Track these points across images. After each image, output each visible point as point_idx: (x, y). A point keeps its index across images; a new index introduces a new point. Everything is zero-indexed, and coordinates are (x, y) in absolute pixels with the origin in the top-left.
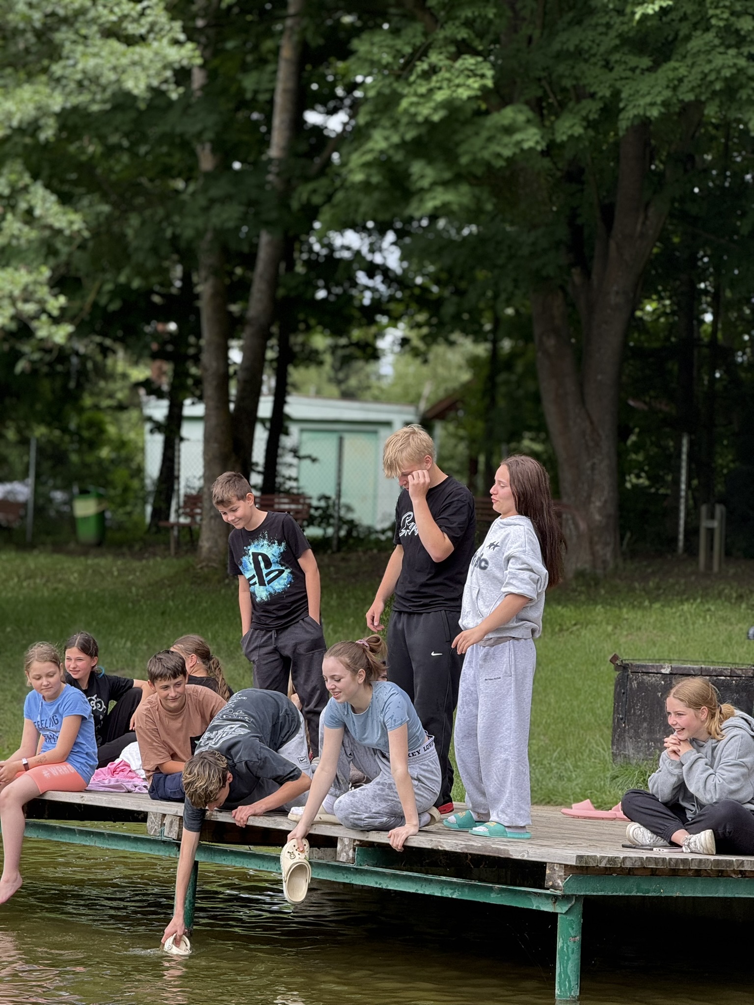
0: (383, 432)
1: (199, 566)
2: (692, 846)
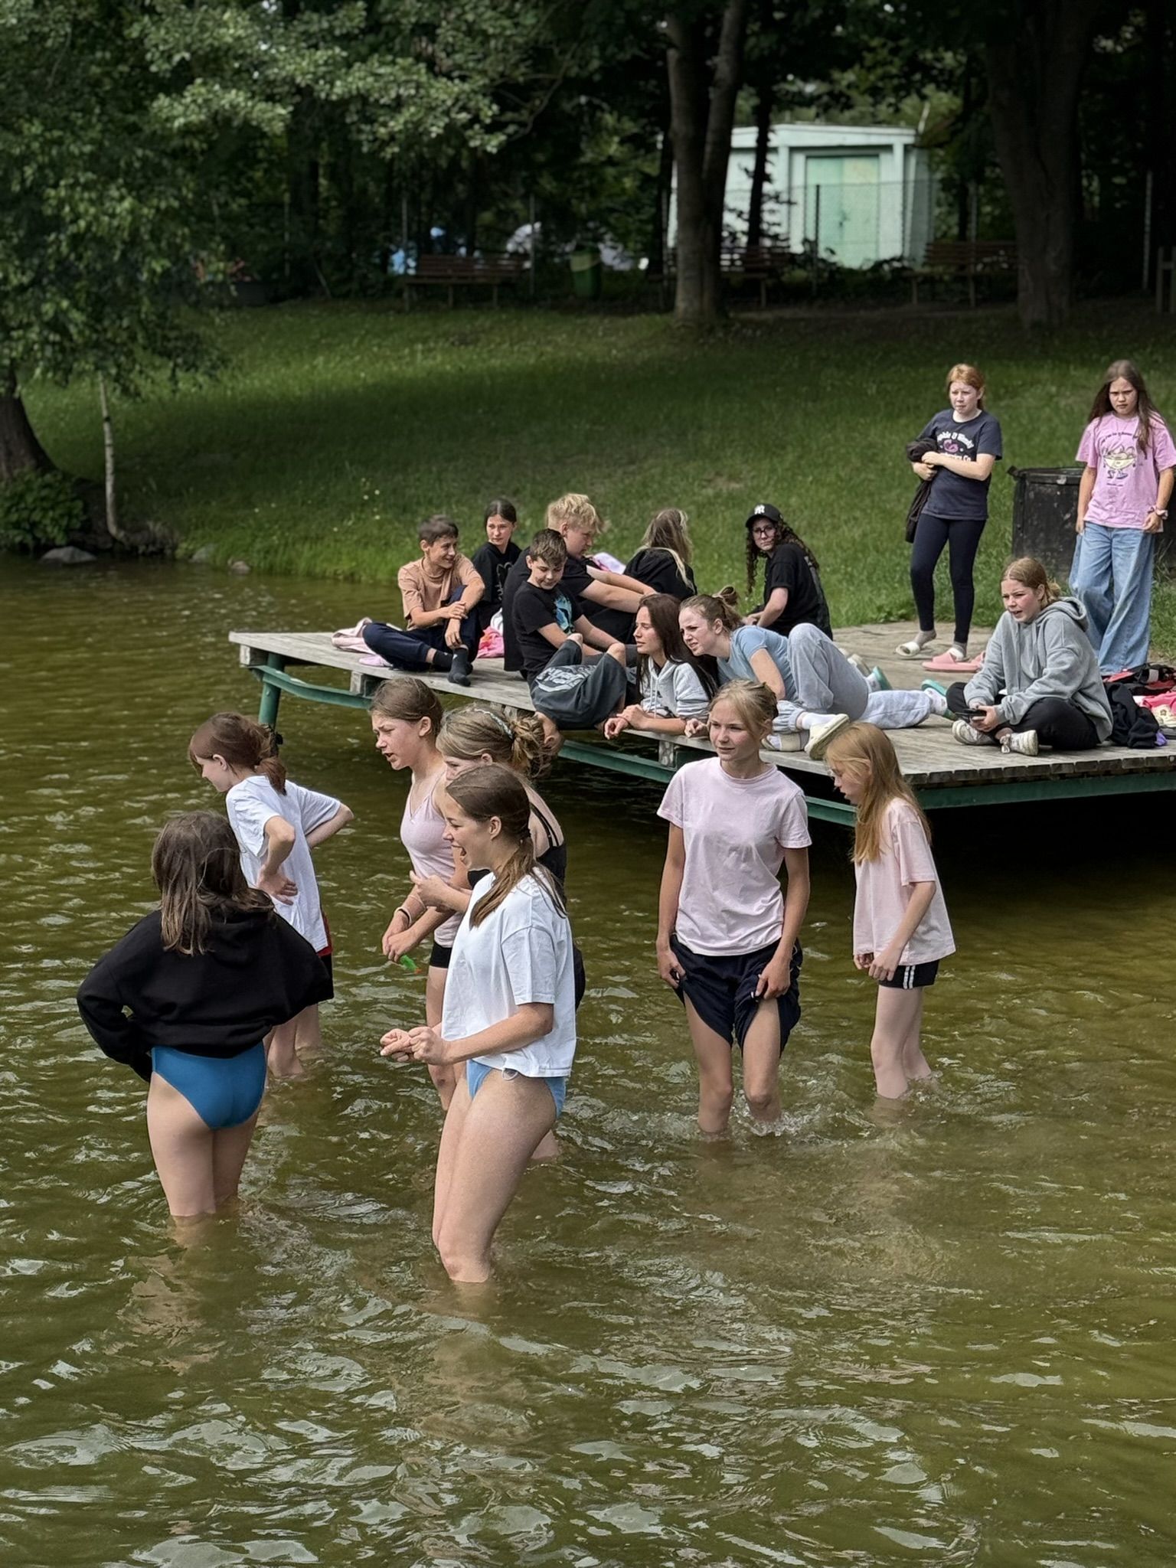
1: (676, 325)
2: (1014, 745)
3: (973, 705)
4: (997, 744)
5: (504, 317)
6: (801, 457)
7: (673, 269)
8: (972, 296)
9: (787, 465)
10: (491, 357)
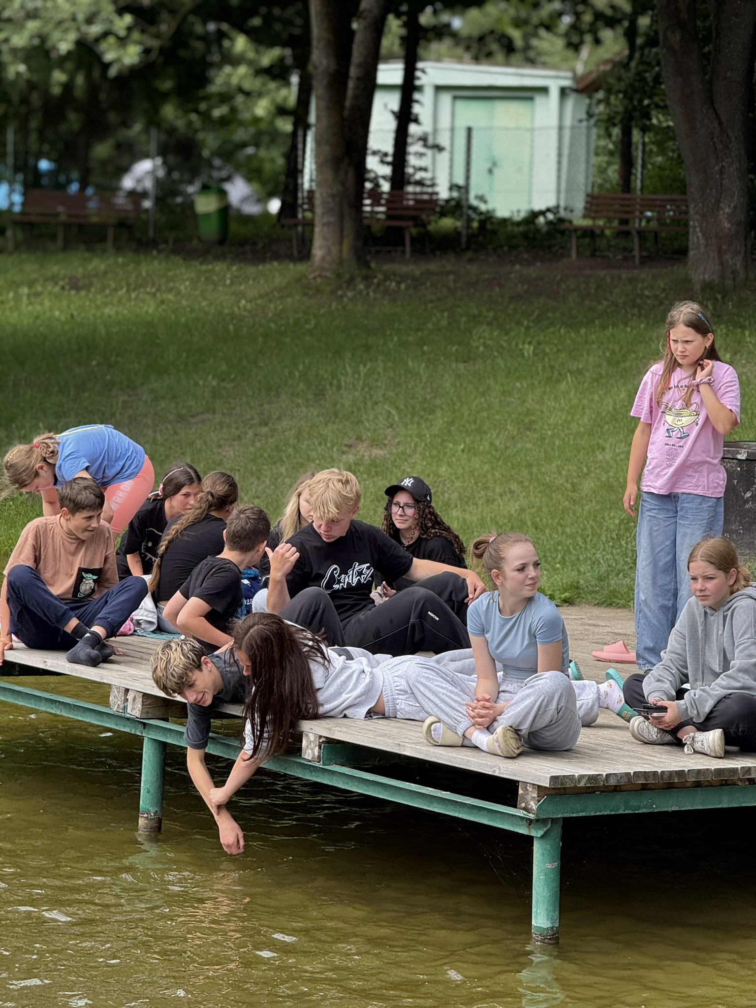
0: (539, 100)
1: (312, 276)
2: (698, 746)
3: (652, 699)
4: (679, 744)
5: (120, 260)
6: (452, 422)
7: (309, 215)
8: (636, 252)
9: (435, 430)
10: (105, 305)
